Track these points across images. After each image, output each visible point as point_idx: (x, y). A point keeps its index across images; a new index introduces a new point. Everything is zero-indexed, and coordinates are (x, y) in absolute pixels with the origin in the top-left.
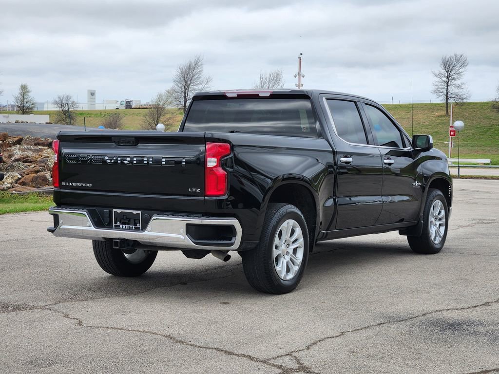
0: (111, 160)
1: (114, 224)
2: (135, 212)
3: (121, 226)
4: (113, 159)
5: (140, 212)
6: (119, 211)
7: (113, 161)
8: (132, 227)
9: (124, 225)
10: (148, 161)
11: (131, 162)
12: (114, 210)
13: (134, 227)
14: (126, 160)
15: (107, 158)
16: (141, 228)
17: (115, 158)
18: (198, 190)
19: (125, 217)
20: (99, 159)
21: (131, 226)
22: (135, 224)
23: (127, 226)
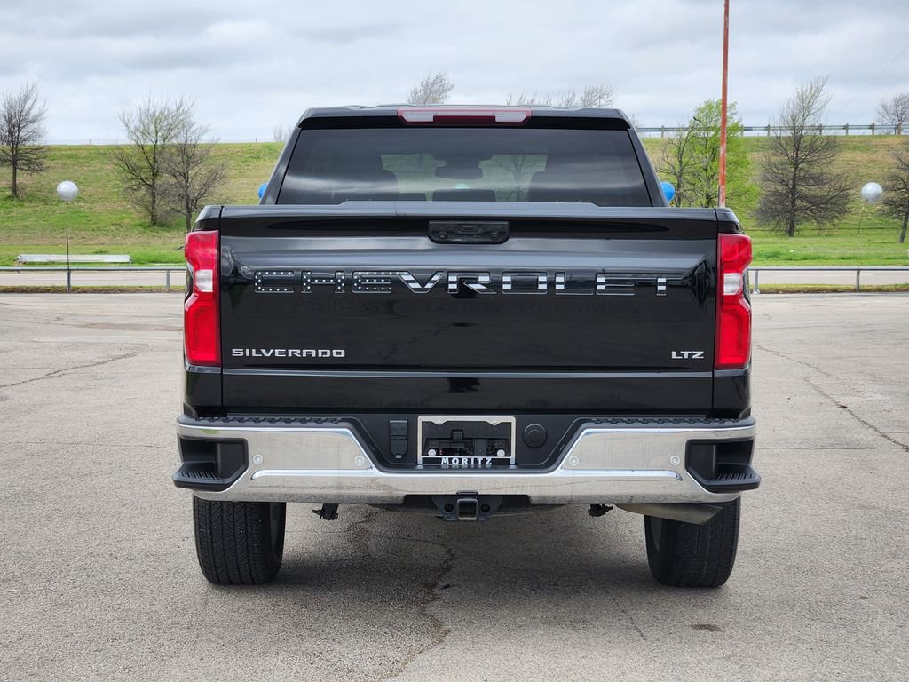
0: (423, 283)
1: (420, 457)
2: (494, 420)
3: (445, 459)
4: (429, 280)
5: (512, 419)
6: (439, 420)
7: (429, 286)
8: (484, 461)
9: (455, 458)
10: (551, 284)
11: (496, 285)
12: (422, 418)
13: (489, 459)
14: (476, 281)
15: (406, 277)
16: (513, 462)
17: (436, 278)
18: (698, 355)
19: (457, 435)
20: (379, 279)
21: (480, 459)
22: (492, 451)
23: (465, 460)
